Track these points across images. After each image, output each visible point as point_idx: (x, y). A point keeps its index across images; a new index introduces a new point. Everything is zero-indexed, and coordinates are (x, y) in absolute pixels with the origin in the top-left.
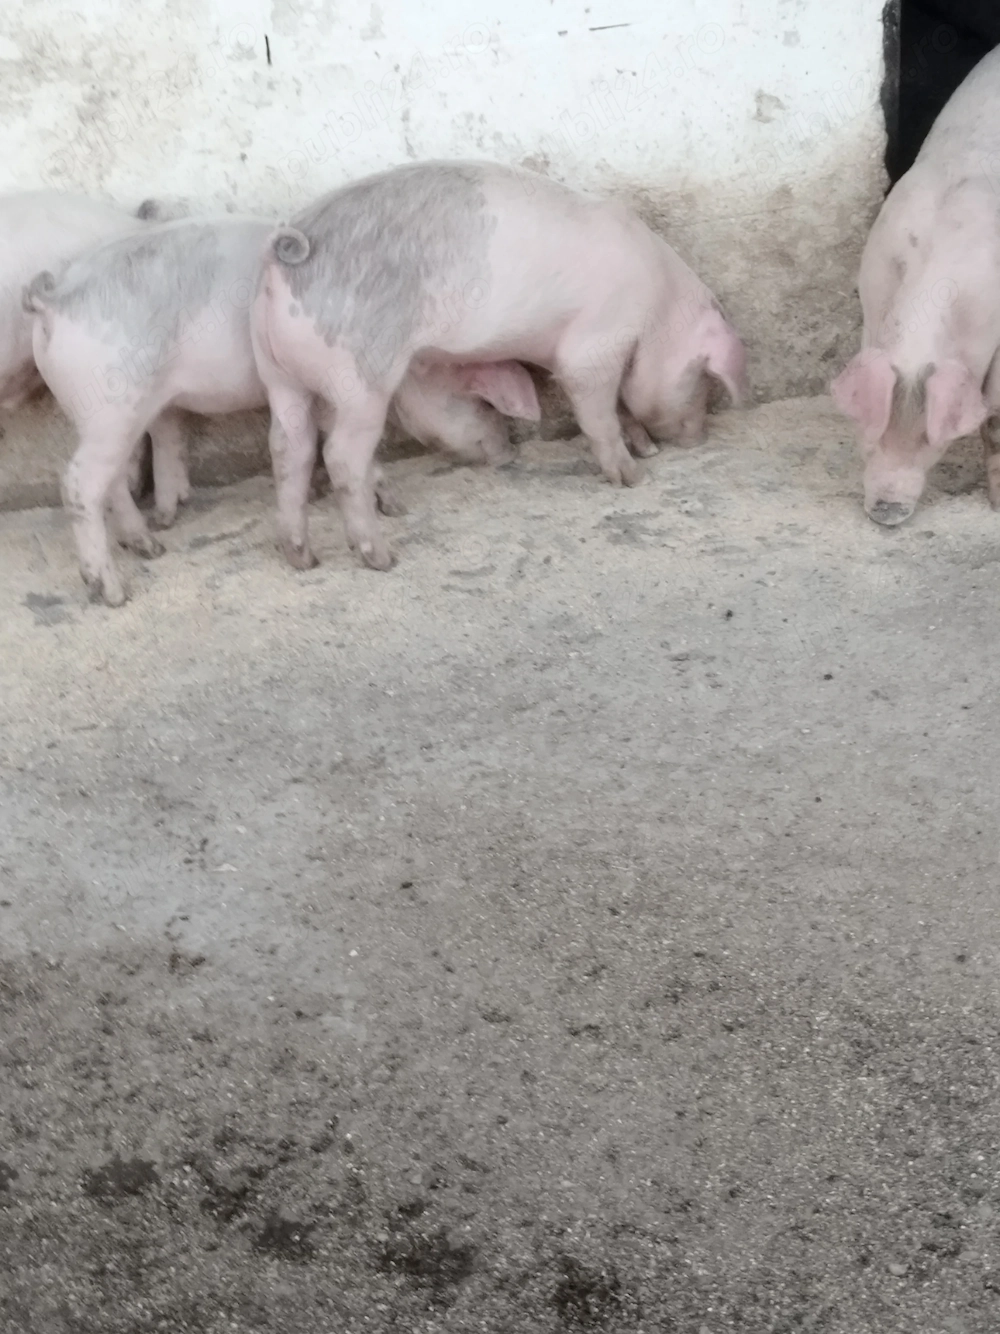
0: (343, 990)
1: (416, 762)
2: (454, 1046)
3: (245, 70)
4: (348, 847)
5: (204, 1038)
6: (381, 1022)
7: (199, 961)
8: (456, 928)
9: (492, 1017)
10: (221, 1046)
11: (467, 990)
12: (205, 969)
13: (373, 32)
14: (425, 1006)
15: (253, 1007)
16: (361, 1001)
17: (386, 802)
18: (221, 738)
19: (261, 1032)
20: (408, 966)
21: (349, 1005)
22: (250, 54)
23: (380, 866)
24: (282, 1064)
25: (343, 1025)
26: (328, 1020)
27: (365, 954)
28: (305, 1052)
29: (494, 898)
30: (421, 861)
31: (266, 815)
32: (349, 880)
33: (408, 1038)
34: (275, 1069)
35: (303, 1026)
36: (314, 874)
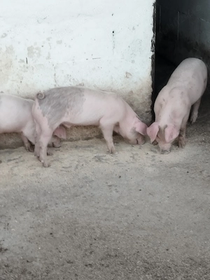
0: (37, 256)
1: (54, 207)
2: (61, 268)
3: (22, 64)
4: (39, 225)
5: (7, 266)
6: (45, 263)
7: (6, 250)
8: (62, 243)
9: (69, 262)
10: (11, 268)
11: (64, 256)
12: (8, 251)
13: (49, 58)
14: (55, 260)
15: (18, 260)
16: (41, 258)
17: (47, 216)
18: (12, 202)
19: (19, 265)
20: (51, 251)
21: (38, 260)
22: (23, 61)
23: (46, 230)
24: (24, 272)
25: (37, 264)
26: (34, 262)
27: (42, 248)
28: (29, 270)
29: (70, 236)
30: (54, 228)
31: (22, 219)
32: (39, 232)
33: (51, 267)
34: (22, 273)
35: (28, 264)
36: (31, 231)
